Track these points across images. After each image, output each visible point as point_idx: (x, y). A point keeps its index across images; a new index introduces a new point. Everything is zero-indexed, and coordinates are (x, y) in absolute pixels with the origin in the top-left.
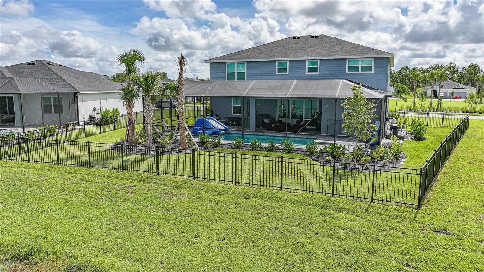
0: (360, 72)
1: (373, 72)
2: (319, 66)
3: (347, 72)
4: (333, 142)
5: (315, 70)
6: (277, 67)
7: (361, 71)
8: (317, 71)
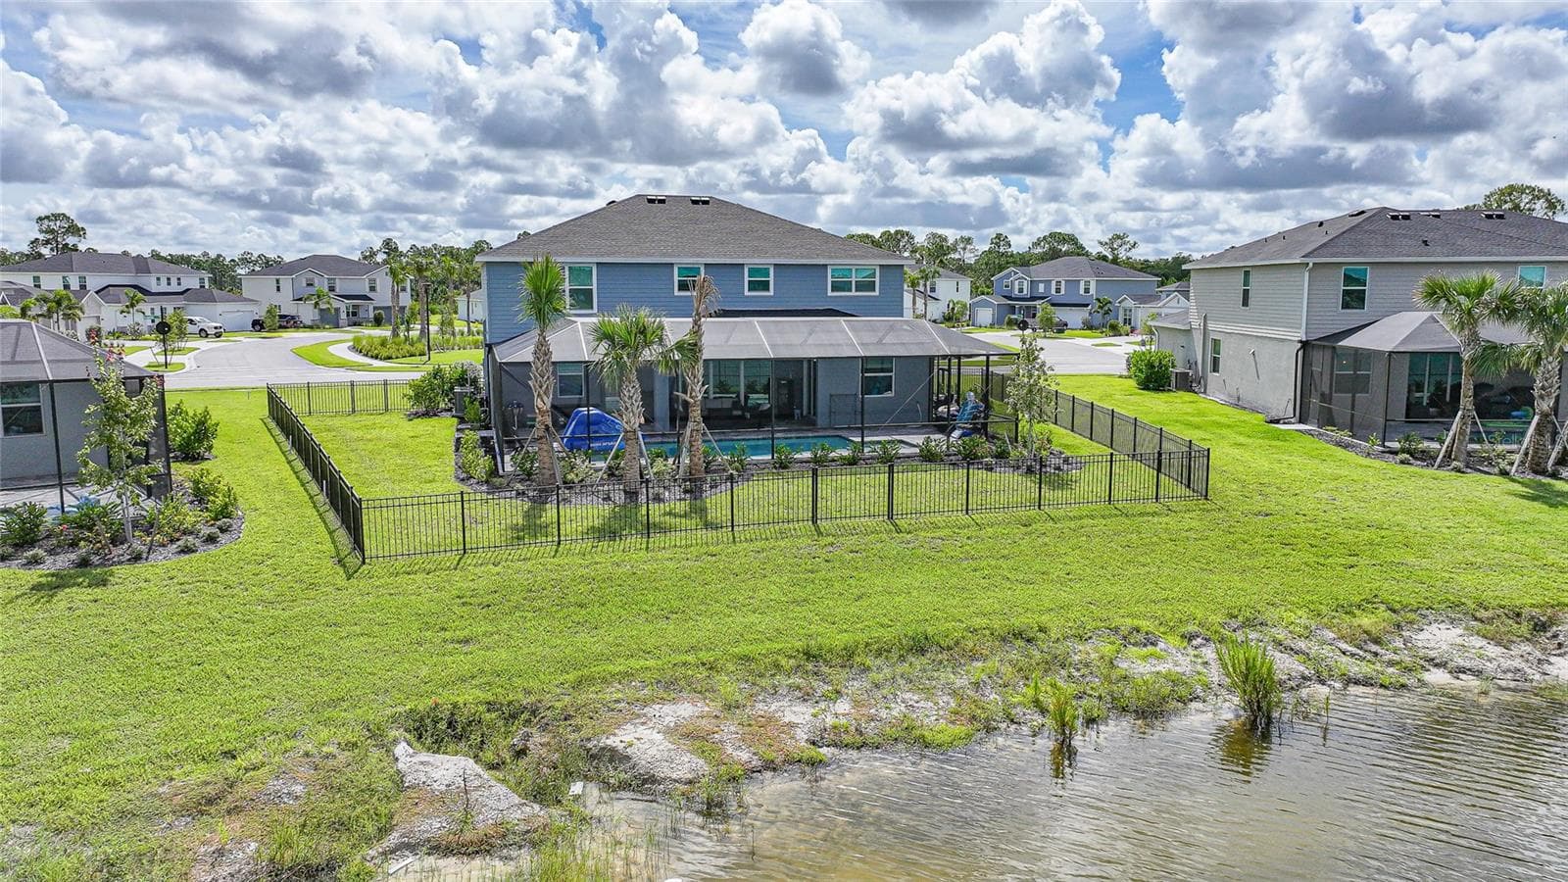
0: (854, 293)
1: (877, 293)
2: (771, 279)
3: (830, 293)
4: (859, 439)
5: (765, 286)
6: (676, 279)
7: (856, 291)
8: (768, 290)
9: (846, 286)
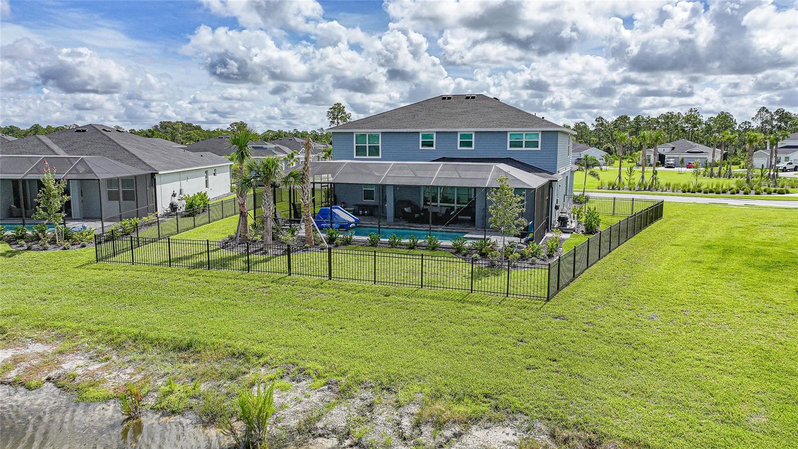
0: (524, 149)
1: (539, 148)
2: (473, 140)
5: (469, 144)
6: (421, 140)
7: (526, 147)
8: (471, 146)
9: (520, 145)
